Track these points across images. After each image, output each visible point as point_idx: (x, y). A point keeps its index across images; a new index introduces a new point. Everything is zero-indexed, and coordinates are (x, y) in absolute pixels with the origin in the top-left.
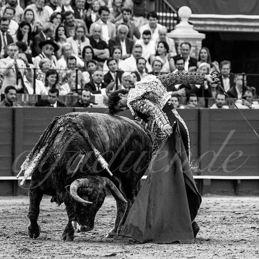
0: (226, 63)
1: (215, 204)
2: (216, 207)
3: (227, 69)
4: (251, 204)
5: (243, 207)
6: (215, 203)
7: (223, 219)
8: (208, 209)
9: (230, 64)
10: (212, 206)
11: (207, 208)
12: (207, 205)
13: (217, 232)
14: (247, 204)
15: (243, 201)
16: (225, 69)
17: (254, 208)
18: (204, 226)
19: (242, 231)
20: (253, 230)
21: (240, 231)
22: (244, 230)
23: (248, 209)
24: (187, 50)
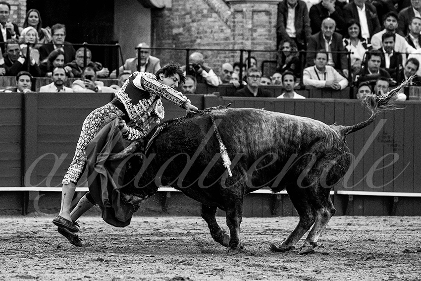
0: (59, 28)
1: (45, 227)
2: (48, 230)
3: (62, 35)
4: (96, 226)
5: (85, 230)
6: (46, 225)
7: (58, 248)
8: (36, 233)
9: (64, 28)
10: (41, 229)
11: (34, 233)
12: (33, 228)
13: (49, 266)
14: (90, 226)
15: (84, 222)
16: (58, 35)
17: (100, 231)
18: (31, 258)
19: (84, 264)
20: (99, 263)
21: (81, 264)
22: (87, 263)
23: (92, 234)
24: (6, 12)
